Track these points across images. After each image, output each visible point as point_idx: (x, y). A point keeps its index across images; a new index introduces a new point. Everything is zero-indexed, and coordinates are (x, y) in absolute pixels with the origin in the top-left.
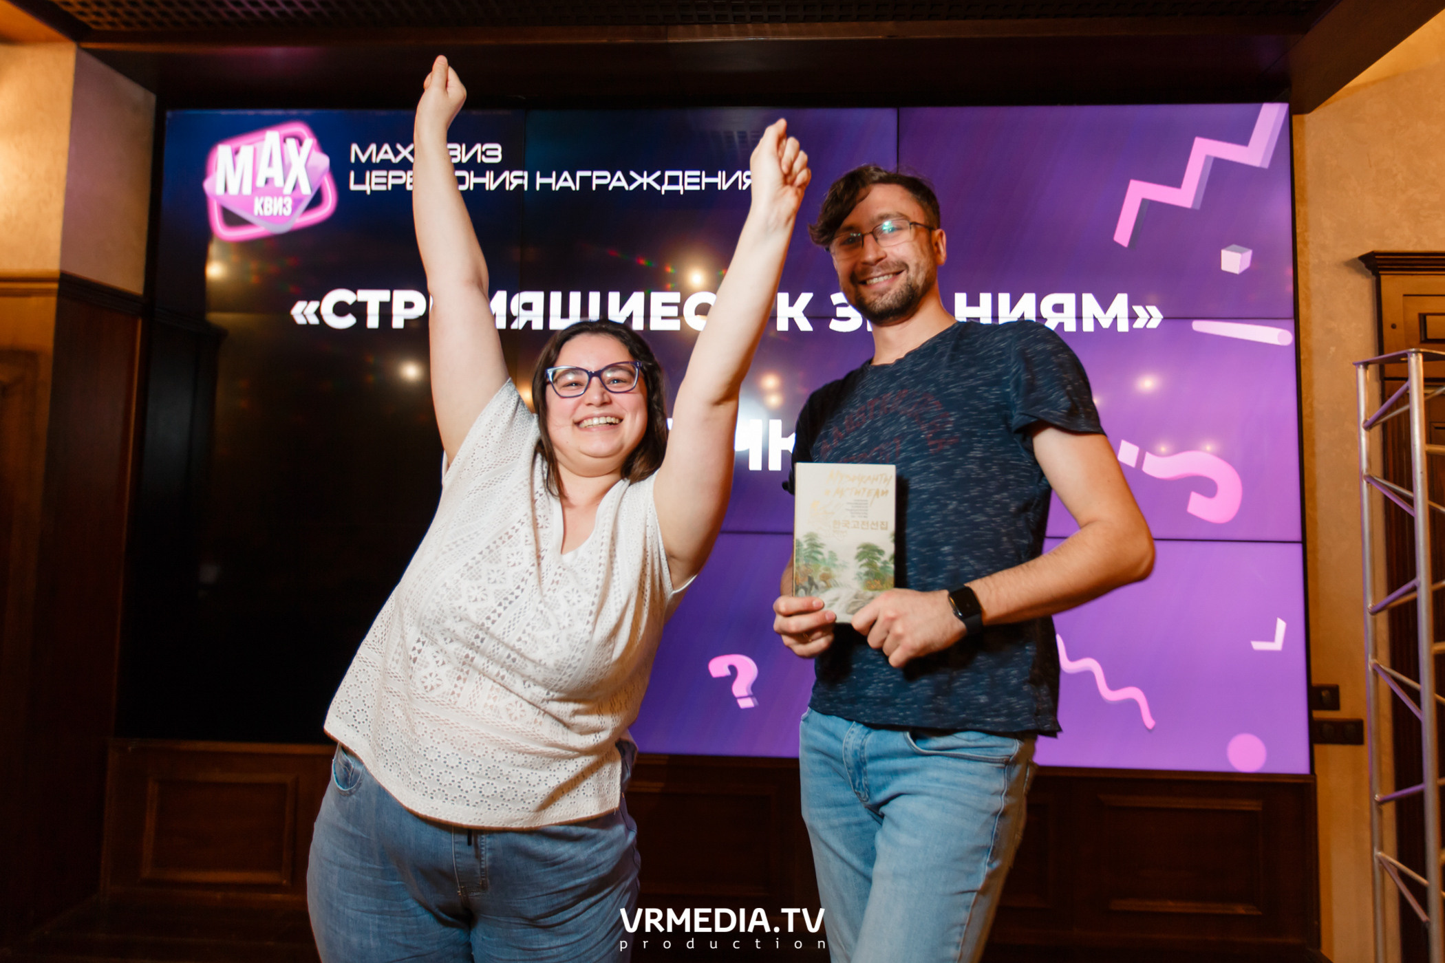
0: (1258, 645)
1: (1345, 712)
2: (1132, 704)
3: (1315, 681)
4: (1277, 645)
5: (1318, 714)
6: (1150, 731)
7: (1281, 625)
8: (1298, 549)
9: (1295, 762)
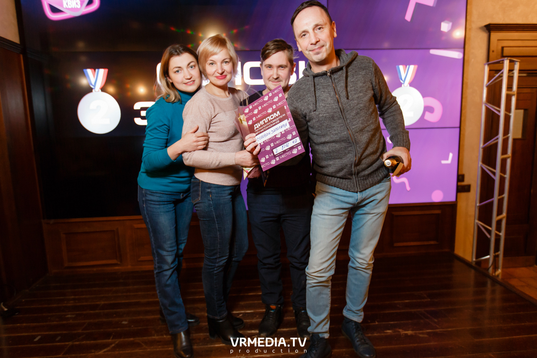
0: (444, 162)
1: (466, 183)
2: (403, 183)
3: (460, 173)
4: (449, 162)
5: (459, 184)
6: (408, 191)
7: (451, 155)
8: (458, 130)
9: (452, 198)
